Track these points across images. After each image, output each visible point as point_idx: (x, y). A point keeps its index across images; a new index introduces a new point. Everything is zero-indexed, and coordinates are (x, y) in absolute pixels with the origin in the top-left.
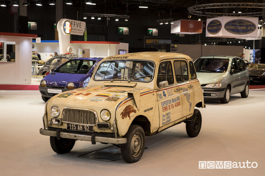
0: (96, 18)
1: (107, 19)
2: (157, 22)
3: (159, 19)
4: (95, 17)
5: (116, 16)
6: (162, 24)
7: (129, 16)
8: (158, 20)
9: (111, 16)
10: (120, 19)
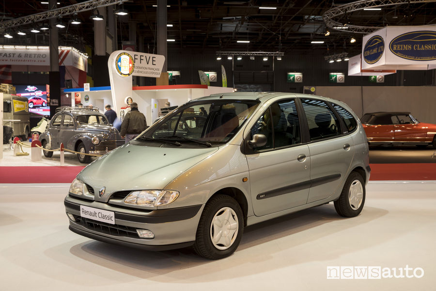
0: (235, 57)
1: (251, 58)
2: (326, 59)
3: (328, 55)
4: (233, 56)
5: (264, 54)
6: (333, 61)
7: (283, 53)
8: (326, 57)
9: (256, 53)
10: (270, 58)
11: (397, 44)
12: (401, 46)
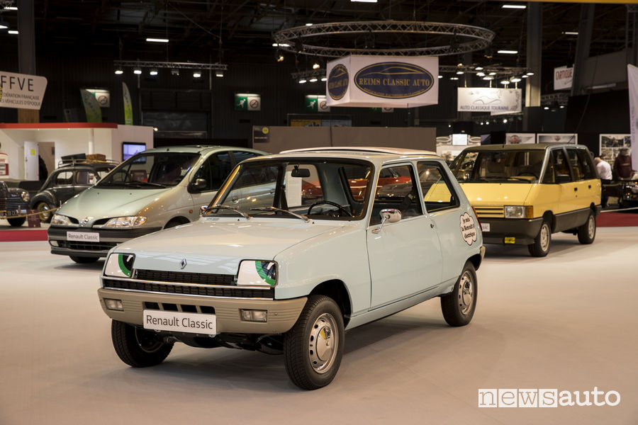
0: (146, 71)
1: (173, 73)
3: (297, 71)
4: (142, 69)
5: (195, 66)
6: (305, 81)
7: (226, 66)
8: (295, 74)
9: (182, 65)
10: (205, 73)
11: (363, 77)
12: (367, 80)
